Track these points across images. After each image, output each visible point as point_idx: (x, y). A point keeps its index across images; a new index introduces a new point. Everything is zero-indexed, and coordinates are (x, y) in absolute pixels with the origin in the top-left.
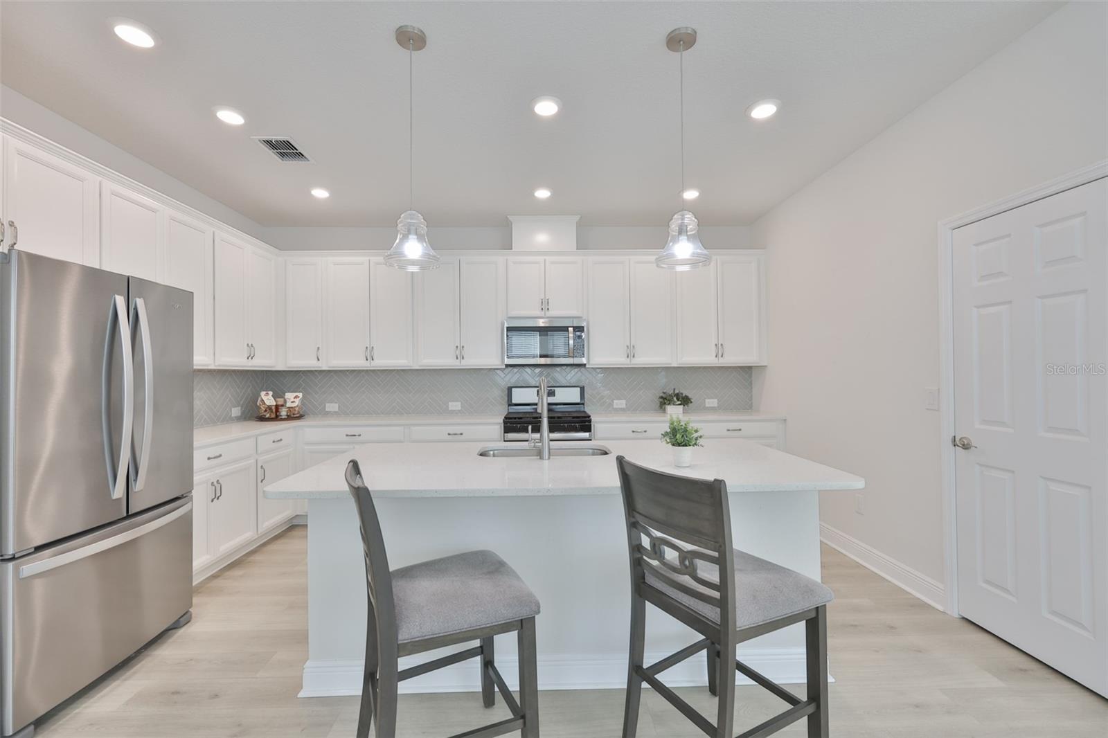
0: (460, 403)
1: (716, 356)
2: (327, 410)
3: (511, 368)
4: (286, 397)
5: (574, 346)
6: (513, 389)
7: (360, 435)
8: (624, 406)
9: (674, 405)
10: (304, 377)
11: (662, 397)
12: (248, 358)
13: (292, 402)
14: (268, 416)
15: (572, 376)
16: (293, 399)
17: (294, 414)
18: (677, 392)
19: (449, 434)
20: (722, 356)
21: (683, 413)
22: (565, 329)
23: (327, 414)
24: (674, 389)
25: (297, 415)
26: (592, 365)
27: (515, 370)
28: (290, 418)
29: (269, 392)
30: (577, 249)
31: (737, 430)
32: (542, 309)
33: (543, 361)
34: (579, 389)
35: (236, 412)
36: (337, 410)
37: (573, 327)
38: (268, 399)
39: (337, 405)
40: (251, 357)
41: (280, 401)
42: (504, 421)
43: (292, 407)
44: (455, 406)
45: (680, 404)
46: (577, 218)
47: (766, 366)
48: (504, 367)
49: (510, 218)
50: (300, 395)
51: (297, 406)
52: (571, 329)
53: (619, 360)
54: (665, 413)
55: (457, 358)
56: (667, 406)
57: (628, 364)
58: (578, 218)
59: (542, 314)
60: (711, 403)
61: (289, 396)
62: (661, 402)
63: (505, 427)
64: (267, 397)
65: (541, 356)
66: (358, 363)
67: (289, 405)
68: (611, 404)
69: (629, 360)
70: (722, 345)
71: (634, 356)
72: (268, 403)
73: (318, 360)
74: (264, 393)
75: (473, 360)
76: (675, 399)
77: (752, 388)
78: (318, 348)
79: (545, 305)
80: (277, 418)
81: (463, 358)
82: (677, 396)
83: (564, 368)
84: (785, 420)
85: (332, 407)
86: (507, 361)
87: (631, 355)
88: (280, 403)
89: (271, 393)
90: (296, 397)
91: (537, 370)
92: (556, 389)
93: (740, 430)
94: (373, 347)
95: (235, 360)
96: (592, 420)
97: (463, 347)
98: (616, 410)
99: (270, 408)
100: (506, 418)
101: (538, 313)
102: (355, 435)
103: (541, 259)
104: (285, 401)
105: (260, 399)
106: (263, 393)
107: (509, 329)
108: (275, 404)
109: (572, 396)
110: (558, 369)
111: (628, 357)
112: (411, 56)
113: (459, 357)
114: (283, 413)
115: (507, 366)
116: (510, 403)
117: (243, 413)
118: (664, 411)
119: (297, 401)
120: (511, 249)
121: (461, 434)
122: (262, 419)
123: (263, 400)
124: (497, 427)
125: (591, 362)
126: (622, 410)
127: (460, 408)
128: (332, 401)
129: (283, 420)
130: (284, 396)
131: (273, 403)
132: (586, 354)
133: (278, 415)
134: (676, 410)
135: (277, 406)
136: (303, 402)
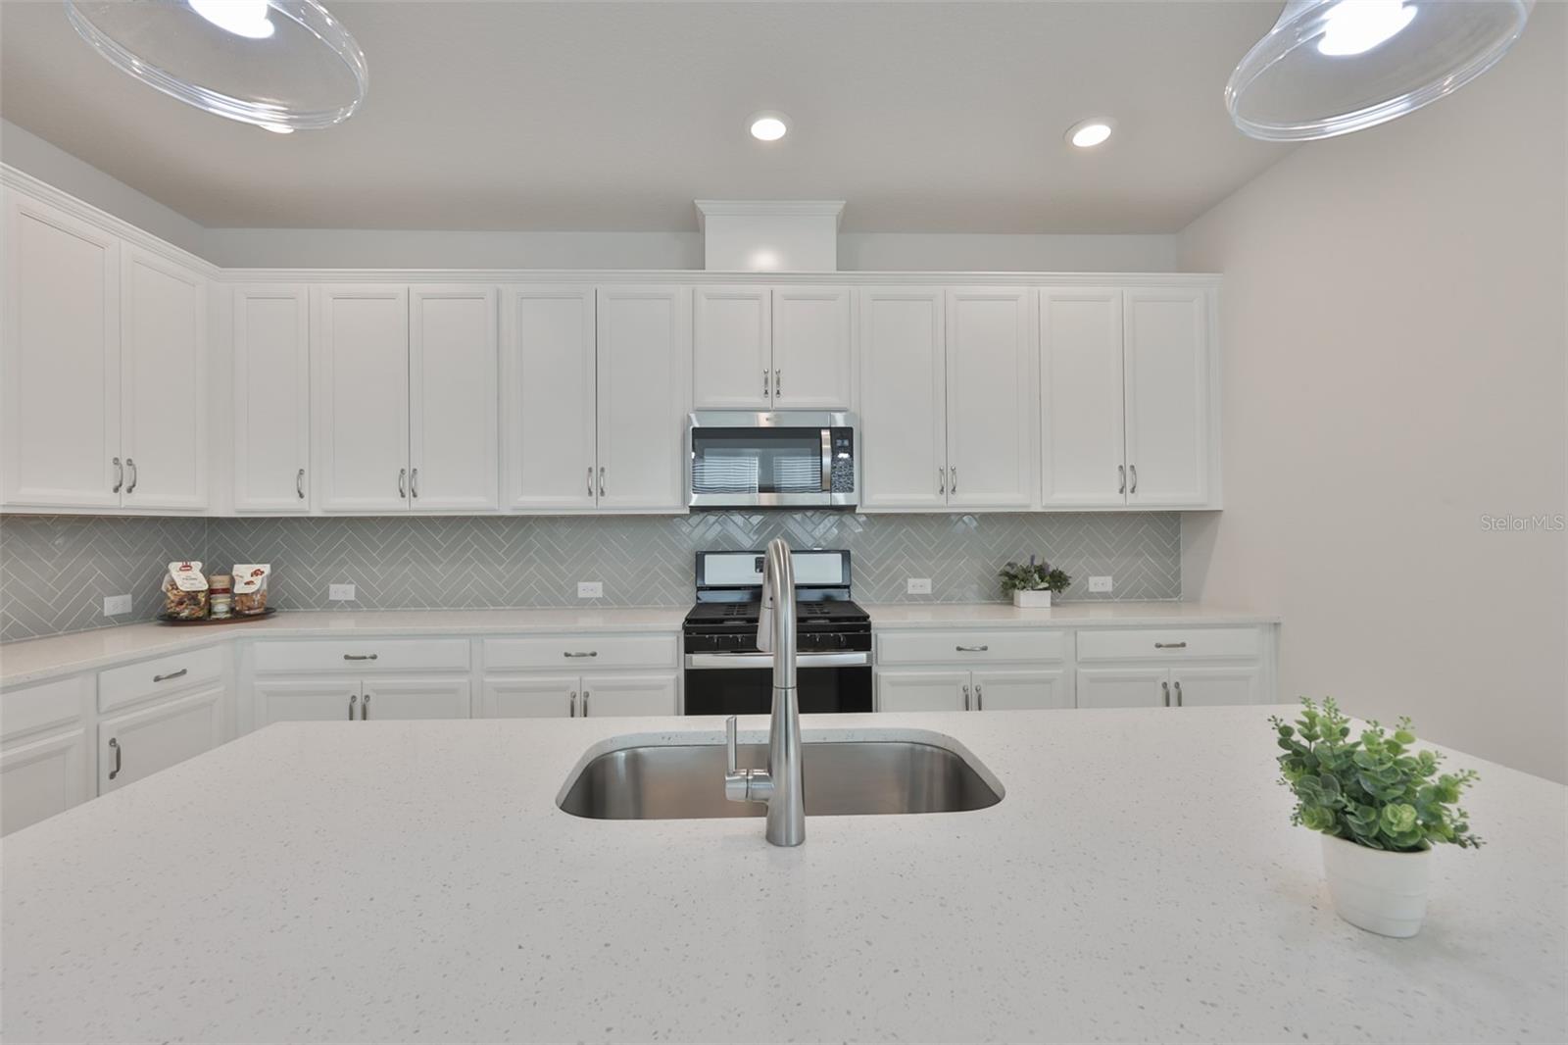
0: (601, 584)
1: (1121, 491)
2: (331, 598)
3: (702, 516)
4: (234, 573)
5: (833, 468)
6: (707, 557)
7: (374, 657)
8: (928, 590)
9: (1033, 589)
10: (286, 532)
11: (1007, 574)
12: (116, 490)
13: (248, 583)
14: (185, 614)
15: (826, 529)
16: (250, 578)
17: (250, 609)
18: (1037, 562)
19: (567, 655)
20: (1133, 491)
21: (1052, 604)
22: (815, 433)
23: (331, 606)
24: (1033, 558)
25: (257, 611)
26: (868, 507)
27: (712, 518)
28: (237, 616)
29: (193, 563)
30: (838, 270)
31: (1178, 646)
32: (766, 392)
33: (766, 499)
34: (839, 556)
35: (115, 604)
36: (352, 597)
37: (830, 428)
38: (188, 577)
39: (352, 588)
40: (125, 488)
41: (221, 582)
42: (684, 627)
43: (246, 594)
44: (591, 589)
45: (1045, 589)
46: (838, 206)
47: (1220, 511)
48: (688, 512)
49: (701, 205)
50: (266, 568)
51: (258, 591)
52: (826, 434)
53: (924, 498)
54: (1012, 604)
55: (590, 493)
56: (1016, 591)
57: (942, 507)
58: (841, 207)
59: (766, 403)
60: (1101, 583)
61: (242, 571)
62: (1005, 583)
63: (686, 639)
64: (184, 574)
65: (762, 489)
66: (384, 501)
67: (239, 589)
68: (903, 587)
69: (943, 497)
70: (1132, 467)
71: (954, 490)
72: (184, 587)
73: (301, 496)
74: (180, 564)
75: (622, 498)
76: (1036, 576)
77: (1179, 555)
78: (301, 472)
79: (772, 384)
80: (205, 619)
81: (602, 493)
82: (1041, 571)
83: (809, 513)
84: (1276, 625)
85: (342, 592)
86: (695, 500)
87: (947, 489)
88: (218, 586)
89: (197, 565)
90: (256, 573)
91: (756, 519)
93: (1183, 645)
94: (415, 470)
96: (873, 626)
97: (602, 470)
98: (914, 599)
99: (192, 596)
100: (688, 621)
101: (757, 400)
102: (365, 658)
103: (763, 289)
104: (233, 582)
105: (167, 578)
106: (175, 567)
107: (699, 434)
108: (206, 587)
109: (826, 570)
110: (798, 516)
111: (942, 490)
113: (594, 490)
114: (221, 606)
115: (695, 510)
116: (699, 584)
117: (133, 606)
118: (1009, 600)
120: (704, 269)
121: (594, 654)
122: (172, 620)
123: (173, 580)
124: (674, 638)
125: (866, 502)
126: (925, 598)
127: (600, 594)
128: (341, 581)
129: (219, 621)
130: (227, 571)
131: (202, 584)
132: (856, 487)
133: (210, 612)
134: (1033, 602)
135: (211, 592)
136: (272, 581)
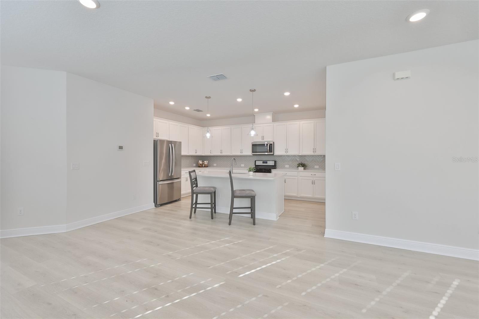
1: (313, 152)
5: (269, 149)
6: (256, 161)
9: (301, 167)
10: (208, 157)
11: (297, 165)
15: (271, 158)
16: (206, 162)
20: (315, 152)
23: (214, 166)
24: (301, 162)
25: (207, 166)
28: (205, 167)
30: (272, 122)
33: (261, 153)
34: (274, 161)
35: (194, 165)
37: (269, 144)
38: (201, 162)
39: (216, 164)
40: (196, 153)
41: (203, 163)
44: (243, 165)
45: (303, 167)
46: (272, 113)
48: (253, 155)
50: (207, 161)
53: (283, 153)
56: (299, 167)
61: (205, 162)
66: (219, 154)
67: (205, 164)
68: (285, 166)
69: (286, 153)
70: (315, 149)
72: (200, 163)
73: (211, 153)
75: (245, 153)
76: (301, 165)
78: (211, 150)
79: (263, 138)
80: (202, 167)
85: (215, 165)
89: (201, 161)
91: (262, 156)
92: (268, 161)
93: (315, 175)
94: (222, 150)
95: (193, 153)
97: (242, 149)
98: (286, 168)
99: (201, 164)
101: (261, 140)
103: (262, 125)
106: (199, 161)
107: (253, 145)
112: (208, 100)
113: (241, 152)
114: (203, 166)
116: (256, 165)
117: (196, 165)
118: (298, 169)
119: (207, 163)
120: (255, 123)
122: (199, 167)
125: (275, 154)
126: (288, 168)
127: (244, 166)
128: (215, 163)
129: (203, 167)
130: (204, 162)
131: (202, 163)
132: (273, 152)
133: (202, 166)
134: (301, 169)
135: (202, 164)
136: (208, 163)
